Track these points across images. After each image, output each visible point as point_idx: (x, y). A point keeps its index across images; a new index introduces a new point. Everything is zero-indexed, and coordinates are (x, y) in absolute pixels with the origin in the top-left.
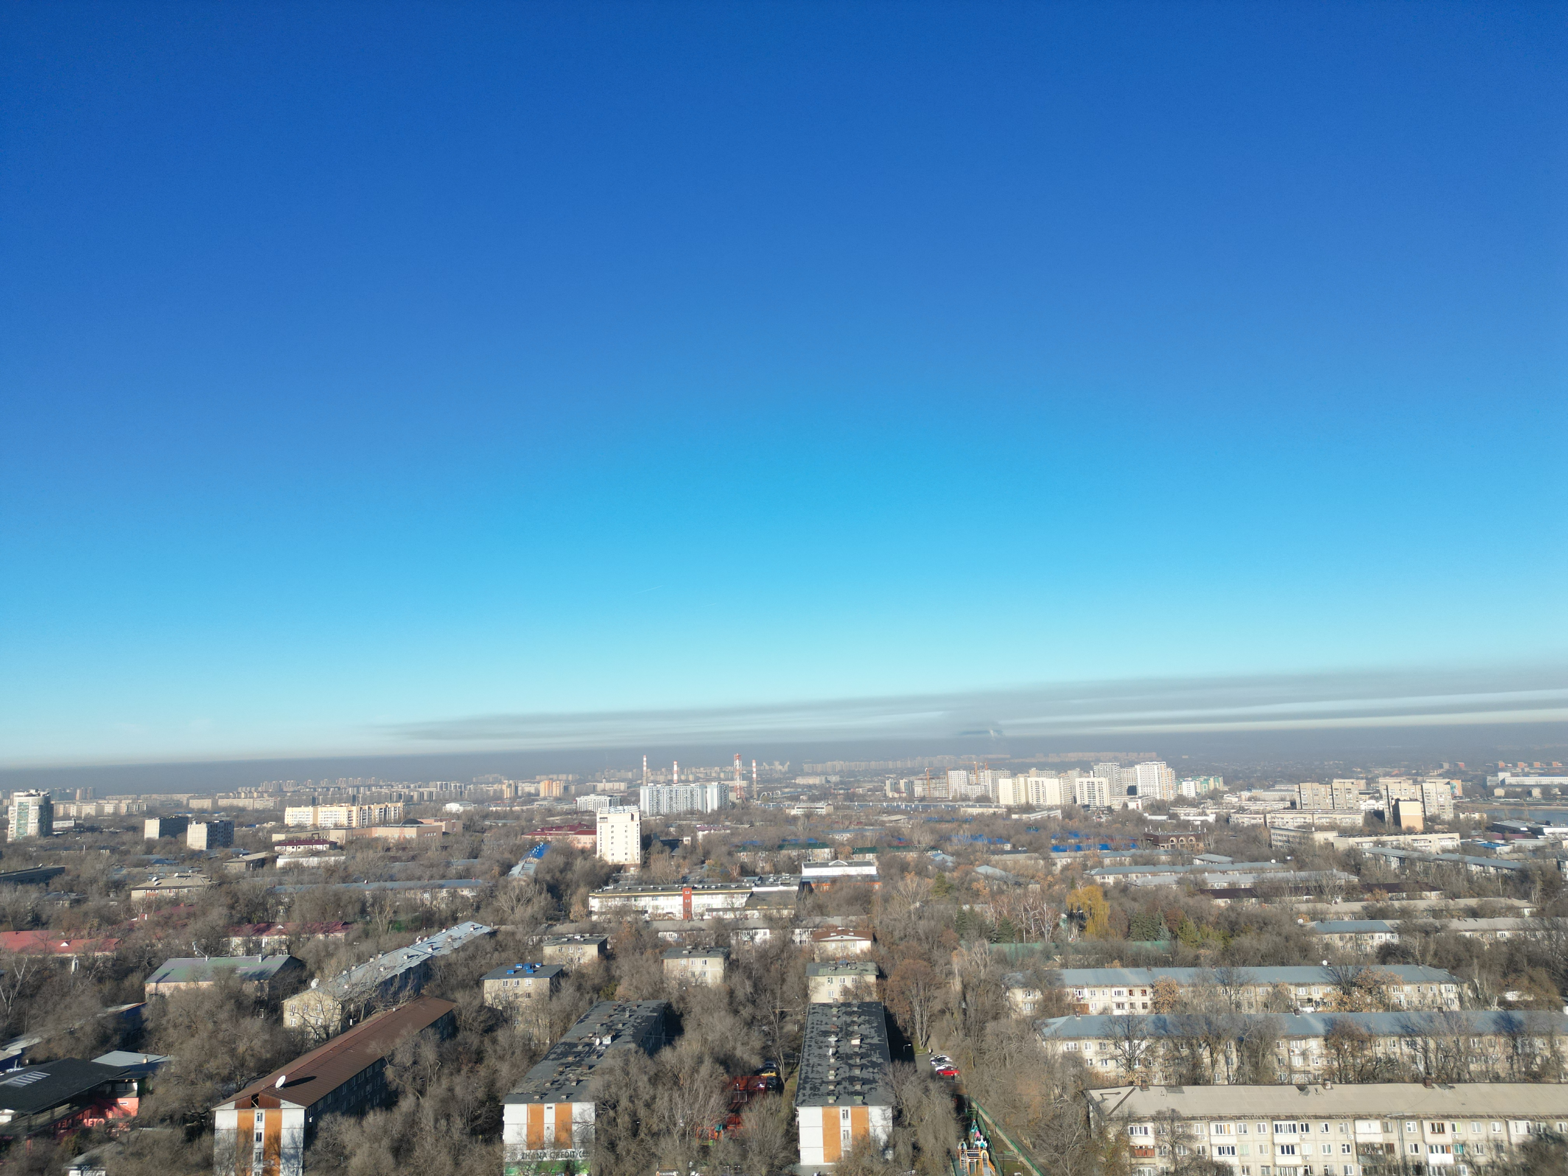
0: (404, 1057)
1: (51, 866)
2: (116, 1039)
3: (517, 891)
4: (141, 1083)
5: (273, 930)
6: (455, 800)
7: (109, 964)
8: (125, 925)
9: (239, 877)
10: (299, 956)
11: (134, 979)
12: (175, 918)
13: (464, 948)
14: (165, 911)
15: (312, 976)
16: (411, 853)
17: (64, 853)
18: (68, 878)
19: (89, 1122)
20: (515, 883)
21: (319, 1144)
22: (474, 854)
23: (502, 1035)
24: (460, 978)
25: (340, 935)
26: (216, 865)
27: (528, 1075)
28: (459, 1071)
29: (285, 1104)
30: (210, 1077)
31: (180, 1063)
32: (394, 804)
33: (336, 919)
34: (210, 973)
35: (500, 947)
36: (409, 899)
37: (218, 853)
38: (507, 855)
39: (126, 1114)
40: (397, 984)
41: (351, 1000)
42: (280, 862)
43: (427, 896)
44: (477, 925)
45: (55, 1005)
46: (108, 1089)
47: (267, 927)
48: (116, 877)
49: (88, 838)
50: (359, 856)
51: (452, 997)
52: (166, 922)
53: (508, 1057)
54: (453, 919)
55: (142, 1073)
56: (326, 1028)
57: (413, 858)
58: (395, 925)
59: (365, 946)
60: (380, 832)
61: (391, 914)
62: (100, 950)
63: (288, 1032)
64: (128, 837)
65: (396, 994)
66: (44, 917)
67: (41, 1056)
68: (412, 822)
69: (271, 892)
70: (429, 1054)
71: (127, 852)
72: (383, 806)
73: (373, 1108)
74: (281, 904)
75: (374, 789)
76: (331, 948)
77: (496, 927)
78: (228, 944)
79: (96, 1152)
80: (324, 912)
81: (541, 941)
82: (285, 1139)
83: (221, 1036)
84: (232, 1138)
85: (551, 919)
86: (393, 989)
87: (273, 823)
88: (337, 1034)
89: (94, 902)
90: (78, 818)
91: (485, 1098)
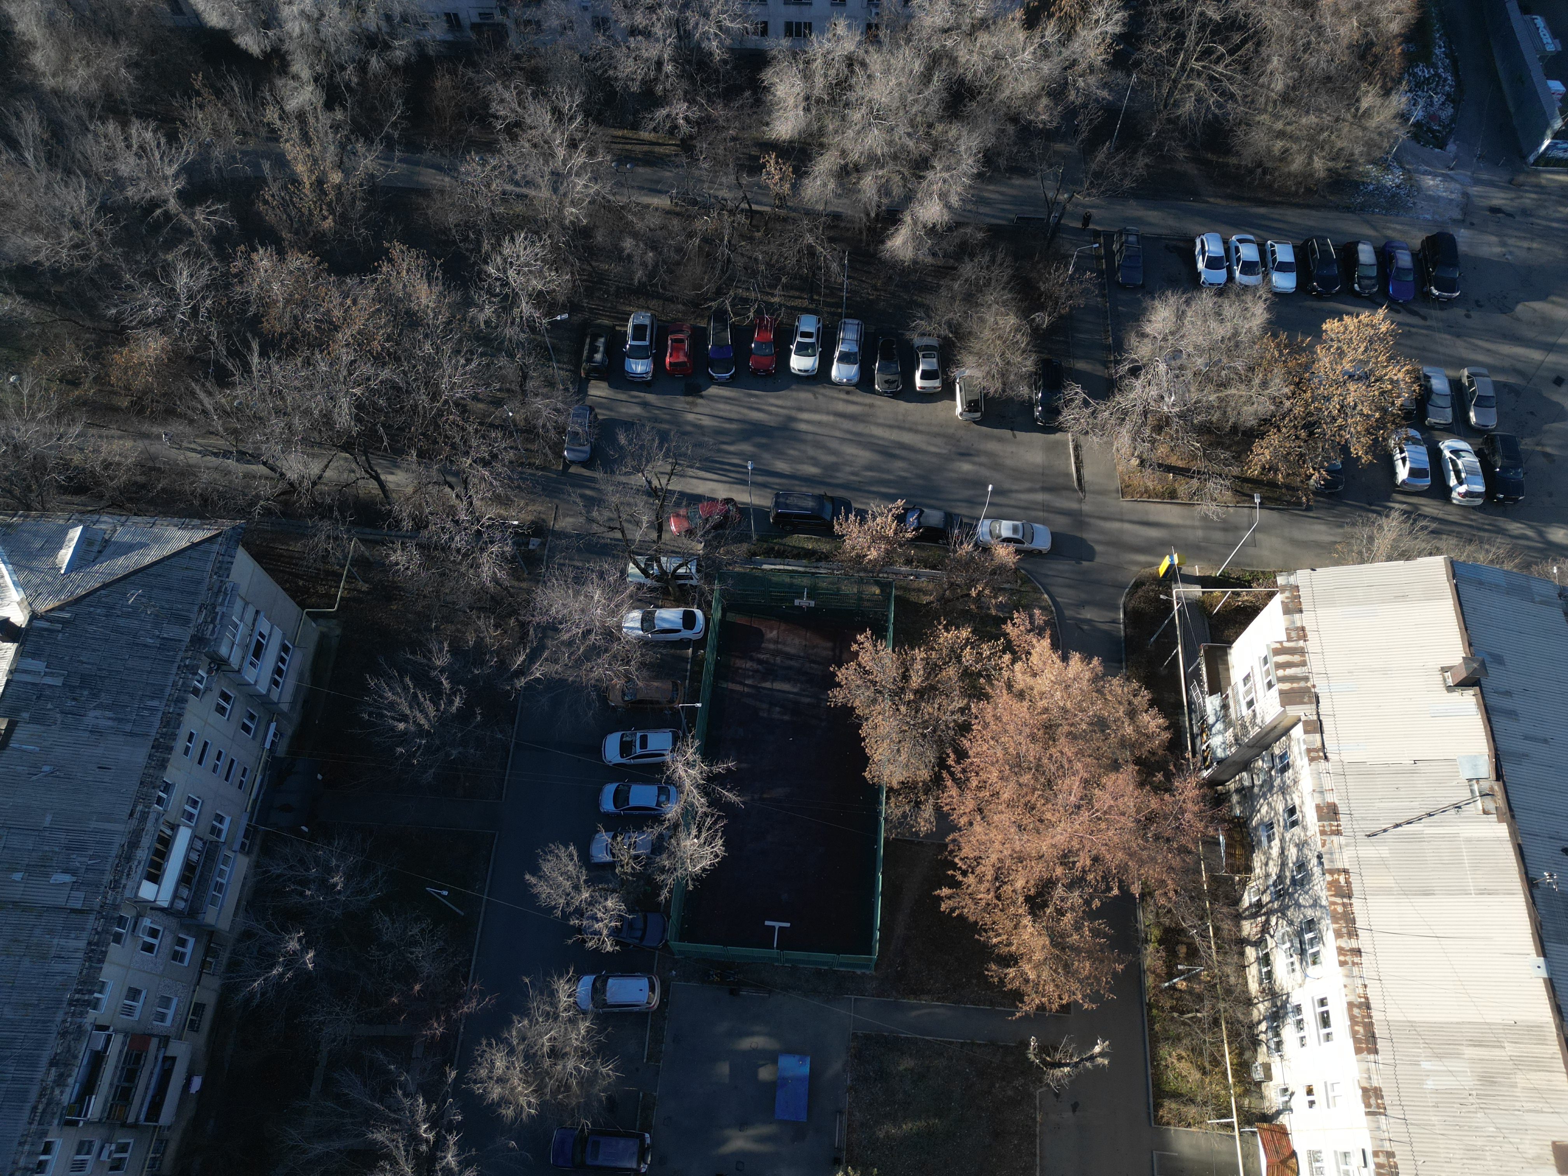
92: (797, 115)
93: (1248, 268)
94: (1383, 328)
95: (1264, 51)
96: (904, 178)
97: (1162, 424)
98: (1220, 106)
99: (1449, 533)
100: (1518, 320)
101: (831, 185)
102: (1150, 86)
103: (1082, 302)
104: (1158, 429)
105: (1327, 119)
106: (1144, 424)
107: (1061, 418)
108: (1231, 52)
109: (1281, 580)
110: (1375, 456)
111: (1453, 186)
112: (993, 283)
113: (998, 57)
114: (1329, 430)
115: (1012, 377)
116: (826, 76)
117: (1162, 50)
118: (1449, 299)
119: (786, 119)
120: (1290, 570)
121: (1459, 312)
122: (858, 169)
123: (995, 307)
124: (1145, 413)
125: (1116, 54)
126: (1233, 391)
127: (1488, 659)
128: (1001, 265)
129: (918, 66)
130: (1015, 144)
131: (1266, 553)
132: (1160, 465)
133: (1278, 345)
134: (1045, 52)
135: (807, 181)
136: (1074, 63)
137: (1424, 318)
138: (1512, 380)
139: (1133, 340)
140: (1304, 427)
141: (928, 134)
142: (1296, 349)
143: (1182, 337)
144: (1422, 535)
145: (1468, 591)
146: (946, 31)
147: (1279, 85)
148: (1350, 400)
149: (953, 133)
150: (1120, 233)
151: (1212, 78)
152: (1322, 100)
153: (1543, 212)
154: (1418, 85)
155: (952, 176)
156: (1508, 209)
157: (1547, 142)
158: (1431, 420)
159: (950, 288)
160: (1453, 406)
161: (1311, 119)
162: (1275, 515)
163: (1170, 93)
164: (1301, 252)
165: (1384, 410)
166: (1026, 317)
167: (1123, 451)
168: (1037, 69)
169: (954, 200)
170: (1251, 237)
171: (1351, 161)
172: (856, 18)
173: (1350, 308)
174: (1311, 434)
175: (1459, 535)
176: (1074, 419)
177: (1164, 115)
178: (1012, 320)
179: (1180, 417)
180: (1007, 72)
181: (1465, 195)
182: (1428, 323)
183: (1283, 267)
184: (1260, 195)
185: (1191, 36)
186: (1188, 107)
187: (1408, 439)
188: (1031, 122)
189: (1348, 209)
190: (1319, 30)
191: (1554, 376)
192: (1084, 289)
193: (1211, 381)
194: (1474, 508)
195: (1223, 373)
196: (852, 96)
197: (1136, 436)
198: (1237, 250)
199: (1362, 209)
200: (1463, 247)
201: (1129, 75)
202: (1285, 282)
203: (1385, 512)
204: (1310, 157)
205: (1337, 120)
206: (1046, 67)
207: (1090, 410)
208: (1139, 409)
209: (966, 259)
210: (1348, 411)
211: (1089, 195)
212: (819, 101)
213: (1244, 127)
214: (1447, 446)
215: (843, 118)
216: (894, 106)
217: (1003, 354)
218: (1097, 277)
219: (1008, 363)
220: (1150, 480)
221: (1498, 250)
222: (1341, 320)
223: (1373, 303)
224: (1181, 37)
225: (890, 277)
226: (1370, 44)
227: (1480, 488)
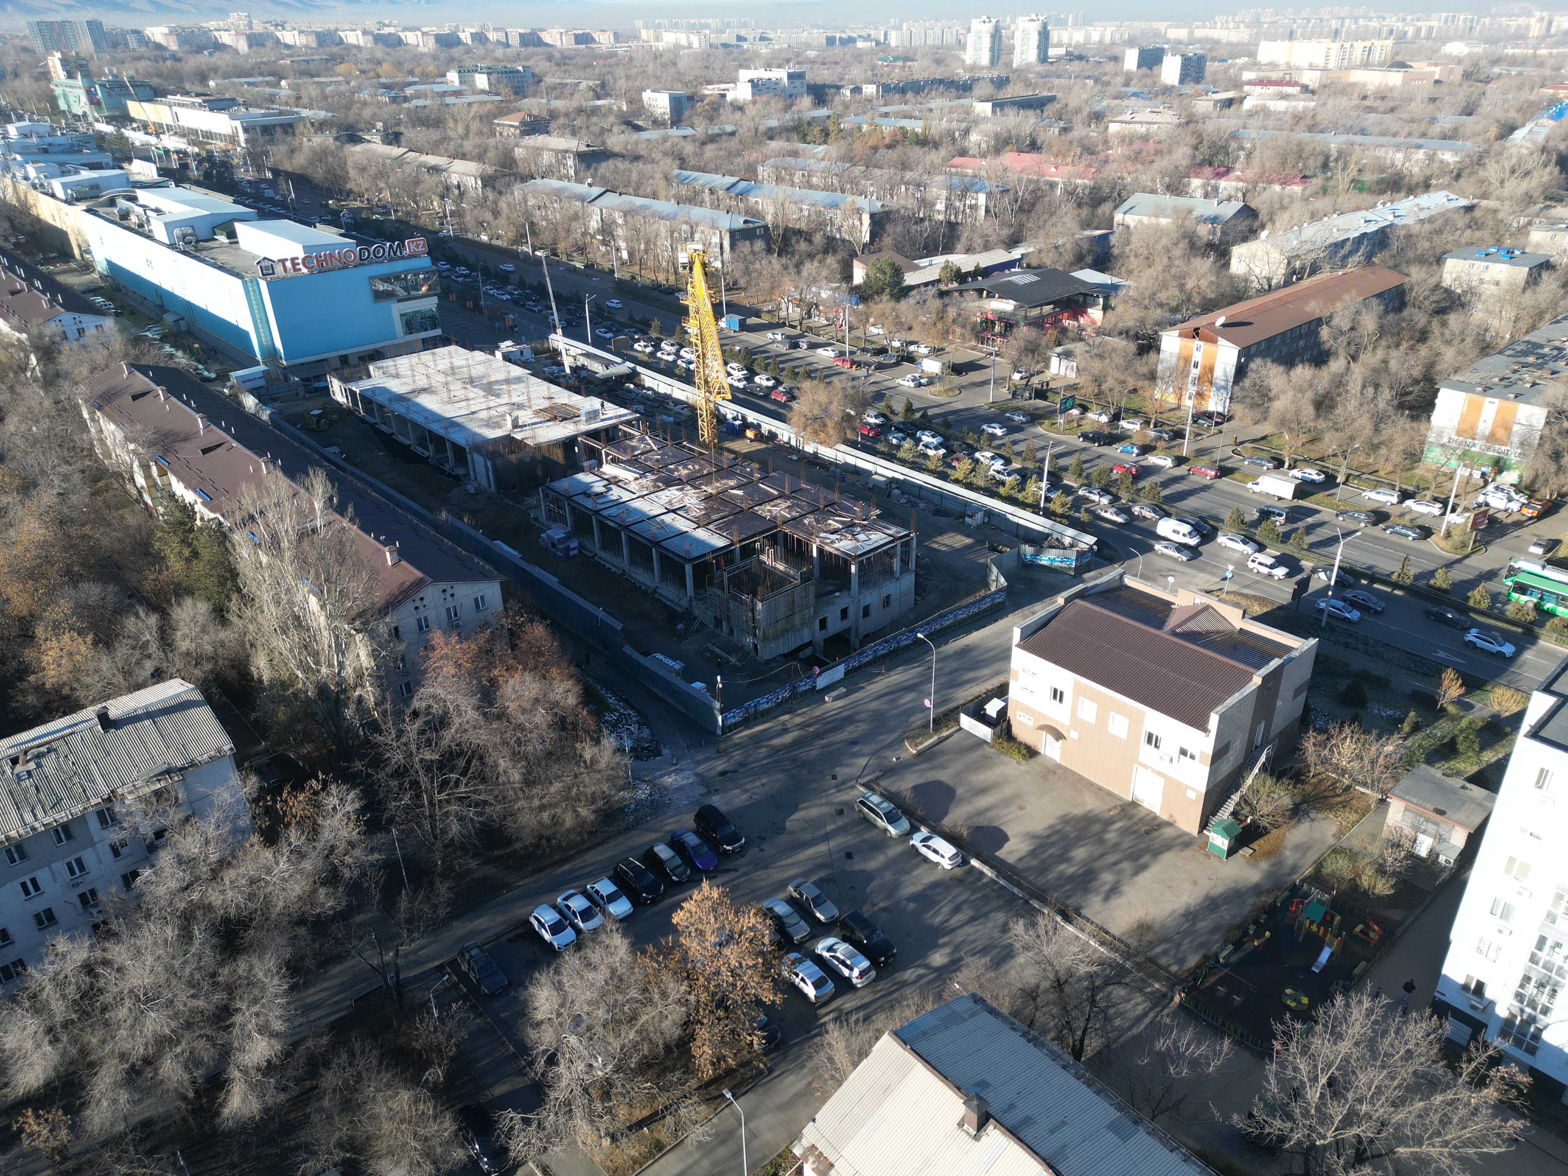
0: (1342, 321)
1: (1045, 93)
2: (1089, 259)
3: (1514, 161)
4: (1106, 299)
5: (1232, 175)
6: (1460, 38)
7: (1087, 192)
8: (1102, 156)
9: (1206, 117)
10: (1253, 205)
11: (1106, 207)
12: (1144, 154)
13: (1431, 220)
14: (1137, 146)
15: (1263, 227)
16: (1391, 104)
17: (1056, 81)
18: (1059, 106)
19: (1066, 323)
20: (1514, 151)
21: (1247, 382)
22: (1468, 111)
23: (1454, 320)
24: (1419, 252)
25: (1297, 189)
26: (1185, 102)
27: (1475, 365)
28: (1398, 345)
29: (1221, 341)
30: (1161, 305)
31: (1137, 288)
32: (1382, 42)
33: (1296, 172)
34: (1169, 212)
35: (1475, 225)
36: (1378, 158)
37: (1189, 88)
38: (1513, 114)
39: (1093, 322)
40: (1348, 247)
41: (1298, 256)
42: (1248, 105)
43: (1399, 156)
44: (1452, 196)
45: (1045, 222)
46: (1081, 299)
47: (1226, 171)
48: (1098, 108)
49: (1075, 67)
50: (1331, 102)
51: (1406, 271)
52: (1136, 157)
53: (1456, 342)
54: (1427, 186)
55: (1109, 291)
56: (1269, 280)
57: (1392, 110)
58: (1357, 185)
59: (1322, 204)
60: (1358, 76)
61: (1355, 173)
62: (1081, 178)
63: (1232, 277)
64: (1110, 67)
65: (1345, 258)
66: (1039, 142)
67: (1034, 263)
68: (1402, 65)
69: (1234, 136)
70: (1369, 323)
71: (1108, 84)
72: (1368, 44)
73: (1302, 362)
74: (1243, 149)
75: (1361, 22)
76: (1286, 201)
77: (1475, 201)
78: (1189, 185)
79: (1070, 346)
80: (1284, 163)
81: (1530, 223)
82: (1218, 373)
83: (1173, 271)
84: (1174, 361)
85: (1551, 199)
86: (1342, 252)
87: (1246, 59)
88: (1278, 287)
89: (1079, 131)
90: (1070, 45)
91: (1420, 377)
92: (44, 1054)
93: (586, 915)
94: (715, 895)
95: (489, 761)
96: (209, 1038)
97: (606, 1090)
98: (481, 814)
99: (875, 1012)
100: (793, 833)
101: (124, 1096)
102: (412, 830)
103: (464, 1034)
104: (606, 1096)
105: (568, 780)
106: (591, 1101)
107: (512, 1154)
108: (464, 773)
109: (797, 1151)
110: (783, 992)
111: (685, 774)
112: (365, 1075)
113: (252, 881)
114: (736, 996)
115: (439, 1150)
116: (64, 997)
117: (406, 800)
118: (741, 847)
119: (31, 1065)
120: (796, 1136)
121: (754, 851)
122: (148, 1061)
123: (379, 1096)
124: (586, 1090)
125: (366, 823)
126: (644, 1018)
127: (978, 1090)
128: (362, 1053)
129: (170, 933)
130: (314, 941)
131: (768, 1136)
132: (630, 1128)
133: (651, 957)
134: (299, 854)
135: (89, 1112)
136: (332, 848)
137: (736, 870)
138: (822, 874)
139: (533, 1034)
140: (718, 1007)
141: (215, 984)
142: (667, 952)
143: (572, 1002)
144: (860, 1028)
145: (922, 1047)
146: (186, 888)
147: (516, 776)
148: (734, 963)
149: (242, 967)
150: (461, 954)
151: (460, 799)
152: (555, 769)
153: (752, 759)
154: (614, 727)
155: (263, 1006)
156: (732, 768)
157: (720, 718)
158: (797, 938)
159: (321, 1110)
160: (802, 918)
161: (556, 786)
162: (750, 1096)
163: (433, 827)
164: (617, 878)
165: (761, 953)
166: (418, 1084)
167: (589, 1140)
168: (301, 872)
169: (278, 1026)
170: (572, 891)
171: (606, 797)
172: (76, 928)
173: (682, 896)
174: (727, 1009)
175: (882, 1009)
176: (525, 1145)
177: (439, 844)
178: (405, 1096)
179: (617, 1072)
180: (271, 888)
181: (697, 775)
182: (741, 871)
183: (612, 898)
184: (557, 857)
185: (424, 780)
186: (455, 828)
187: (793, 963)
188: (319, 915)
189: (627, 829)
190: (520, 727)
191: (843, 854)
192: (459, 1022)
193: (620, 1022)
194: (874, 980)
195: (626, 1009)
196: (107, 998)
197: (592, 1118)
198: (568, 907)
199: (637, 824)
200: (723, 808)
201: (389, 832)
202: (621, 907)
203: (822, 1030)
204: (575, 811)
205: (576, 776)
206: (307, 865)
207: (534, 1125)
208: (578, 1091)
209: (322, 1071)
210: (738, 971)
211: (413, 941)
212: (66, 1025)
213: (509, 819)
214: (821, 947)
215: (106, 1024)
216: (162, 980)
217: (415, 1134)
218: (464, 1003)
219: (426, 1139)
220: (631, 1148)
221: (745, 797)
222: (682, 908)
223: (695, 882)
224: (415, 785)
225: (246, 1143)
226: (563, 719)
227: (866, 964)
